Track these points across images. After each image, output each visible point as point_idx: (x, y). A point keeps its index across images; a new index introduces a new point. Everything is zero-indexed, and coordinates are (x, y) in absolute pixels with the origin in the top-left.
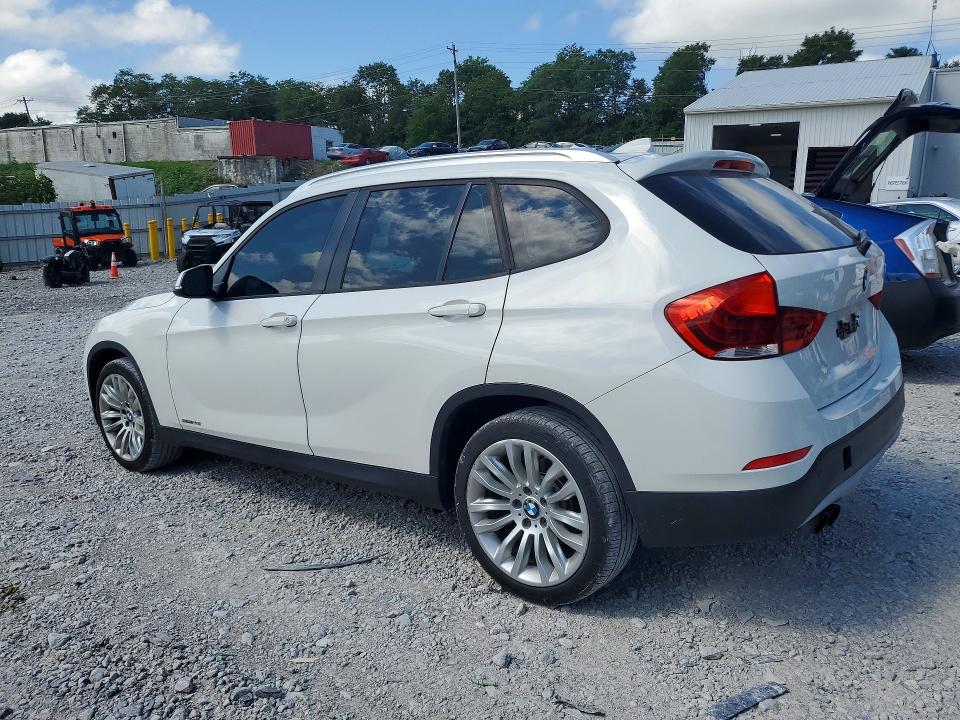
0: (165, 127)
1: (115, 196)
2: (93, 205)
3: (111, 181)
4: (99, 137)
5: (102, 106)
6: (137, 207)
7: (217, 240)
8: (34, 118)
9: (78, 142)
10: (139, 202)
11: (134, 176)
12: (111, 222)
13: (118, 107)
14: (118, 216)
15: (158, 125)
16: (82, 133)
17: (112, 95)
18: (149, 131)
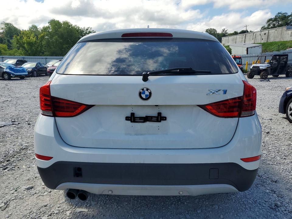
0: (282, 30)
1: (247, 54)
2: (235, 56)
3: (247, 48)
4: (260, 35)
5: (269, 25)
6: (252, 57)
7: (261, 68)
8: (249, 31)
9: (254, 37)
10: (254, 55)
11: (255, 47)
12: (240, 61)
13: (274, 25)
14: (241, 59)
15: (280, 29)
16: (256, 34)
17: (273, 21)
18: (276, 32)
